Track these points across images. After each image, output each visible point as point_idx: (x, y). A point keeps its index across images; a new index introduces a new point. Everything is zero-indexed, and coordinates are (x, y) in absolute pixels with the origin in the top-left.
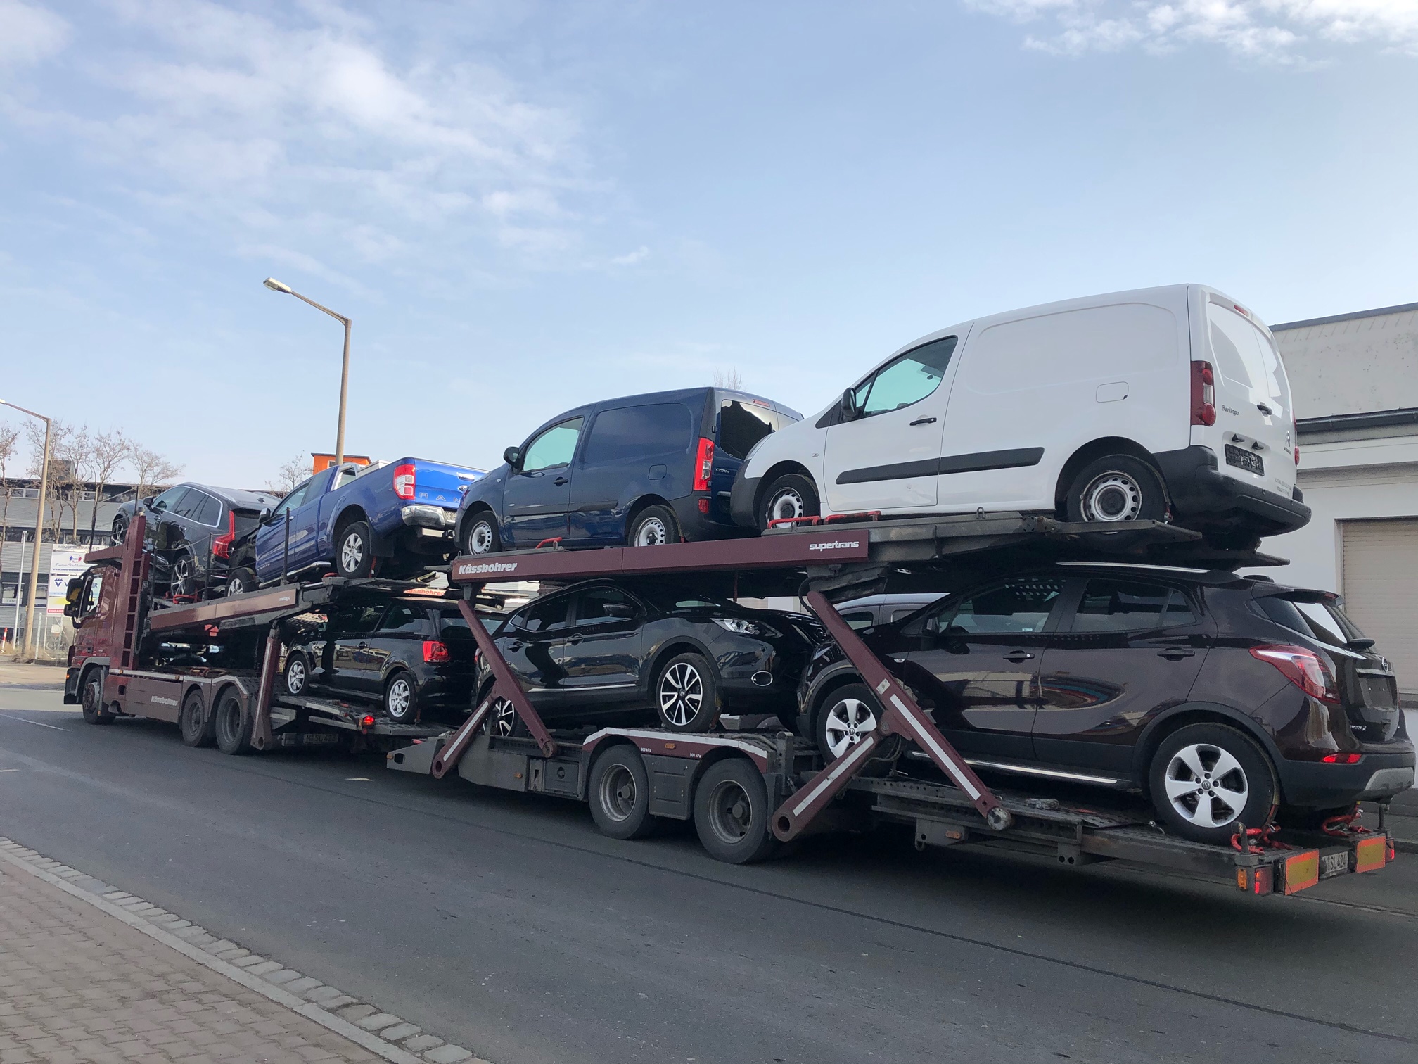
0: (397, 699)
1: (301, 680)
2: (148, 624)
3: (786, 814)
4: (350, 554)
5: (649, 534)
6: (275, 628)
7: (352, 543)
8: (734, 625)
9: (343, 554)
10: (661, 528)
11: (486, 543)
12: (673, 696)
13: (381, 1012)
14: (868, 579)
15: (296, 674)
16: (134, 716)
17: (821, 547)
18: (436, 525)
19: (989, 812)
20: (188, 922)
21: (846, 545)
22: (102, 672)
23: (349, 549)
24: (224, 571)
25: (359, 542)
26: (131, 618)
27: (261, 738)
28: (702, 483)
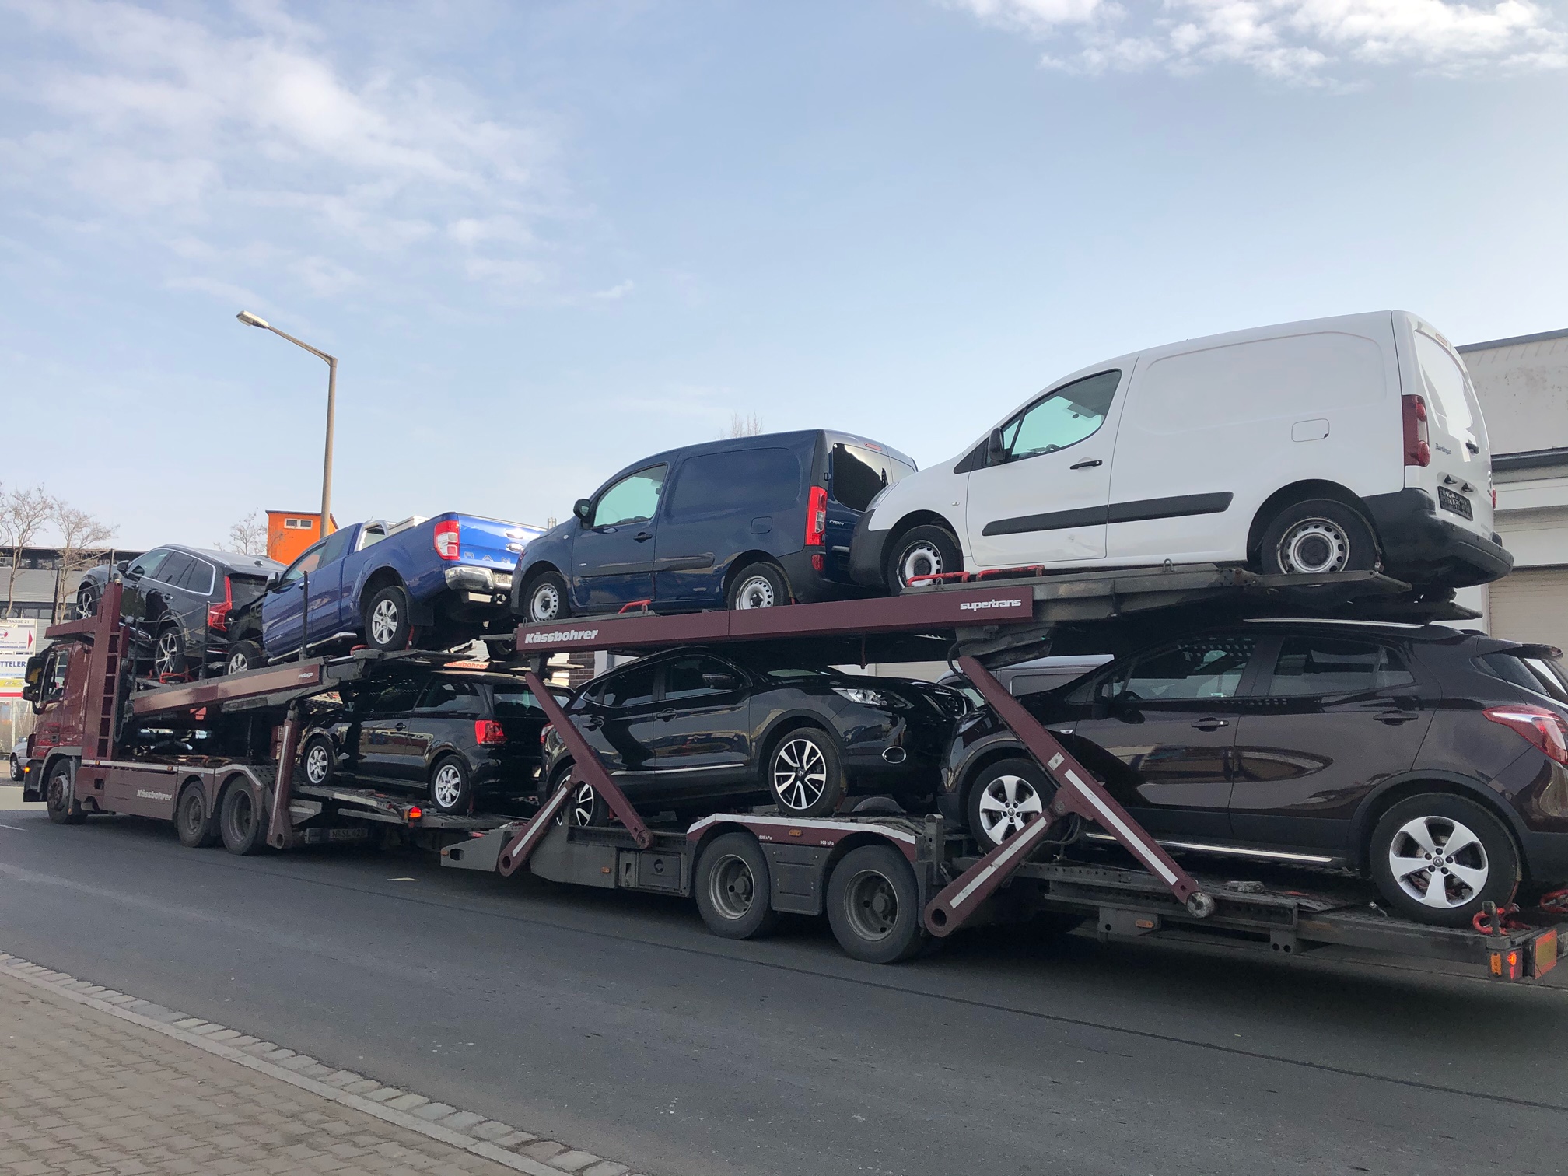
0: (445, 787)
1: (323, 768)
2: (130, 708)
3: (942, 907)
4: (382, 623)
5: (753, 595)
6: (294, 709)
7: (384, 610)
8: (860, 696)
9: (373, 623)
10: (767, 588)
11: (552, 608)
12: (791, 776)
13: (570, 1149)
14: (1030, 642)
15: (317, 761)
16: (114, 813)
17: (974, 606)
18: (484, 589)
19: (1188, 899)
20: (291, 1051)
21: (1006, 604)
22: (72, 764)
23: (381, 617)
24: (222, 646)
25: (393, 609)
26: (108, 702)
27: (280, 835)
28: (814, 536)
